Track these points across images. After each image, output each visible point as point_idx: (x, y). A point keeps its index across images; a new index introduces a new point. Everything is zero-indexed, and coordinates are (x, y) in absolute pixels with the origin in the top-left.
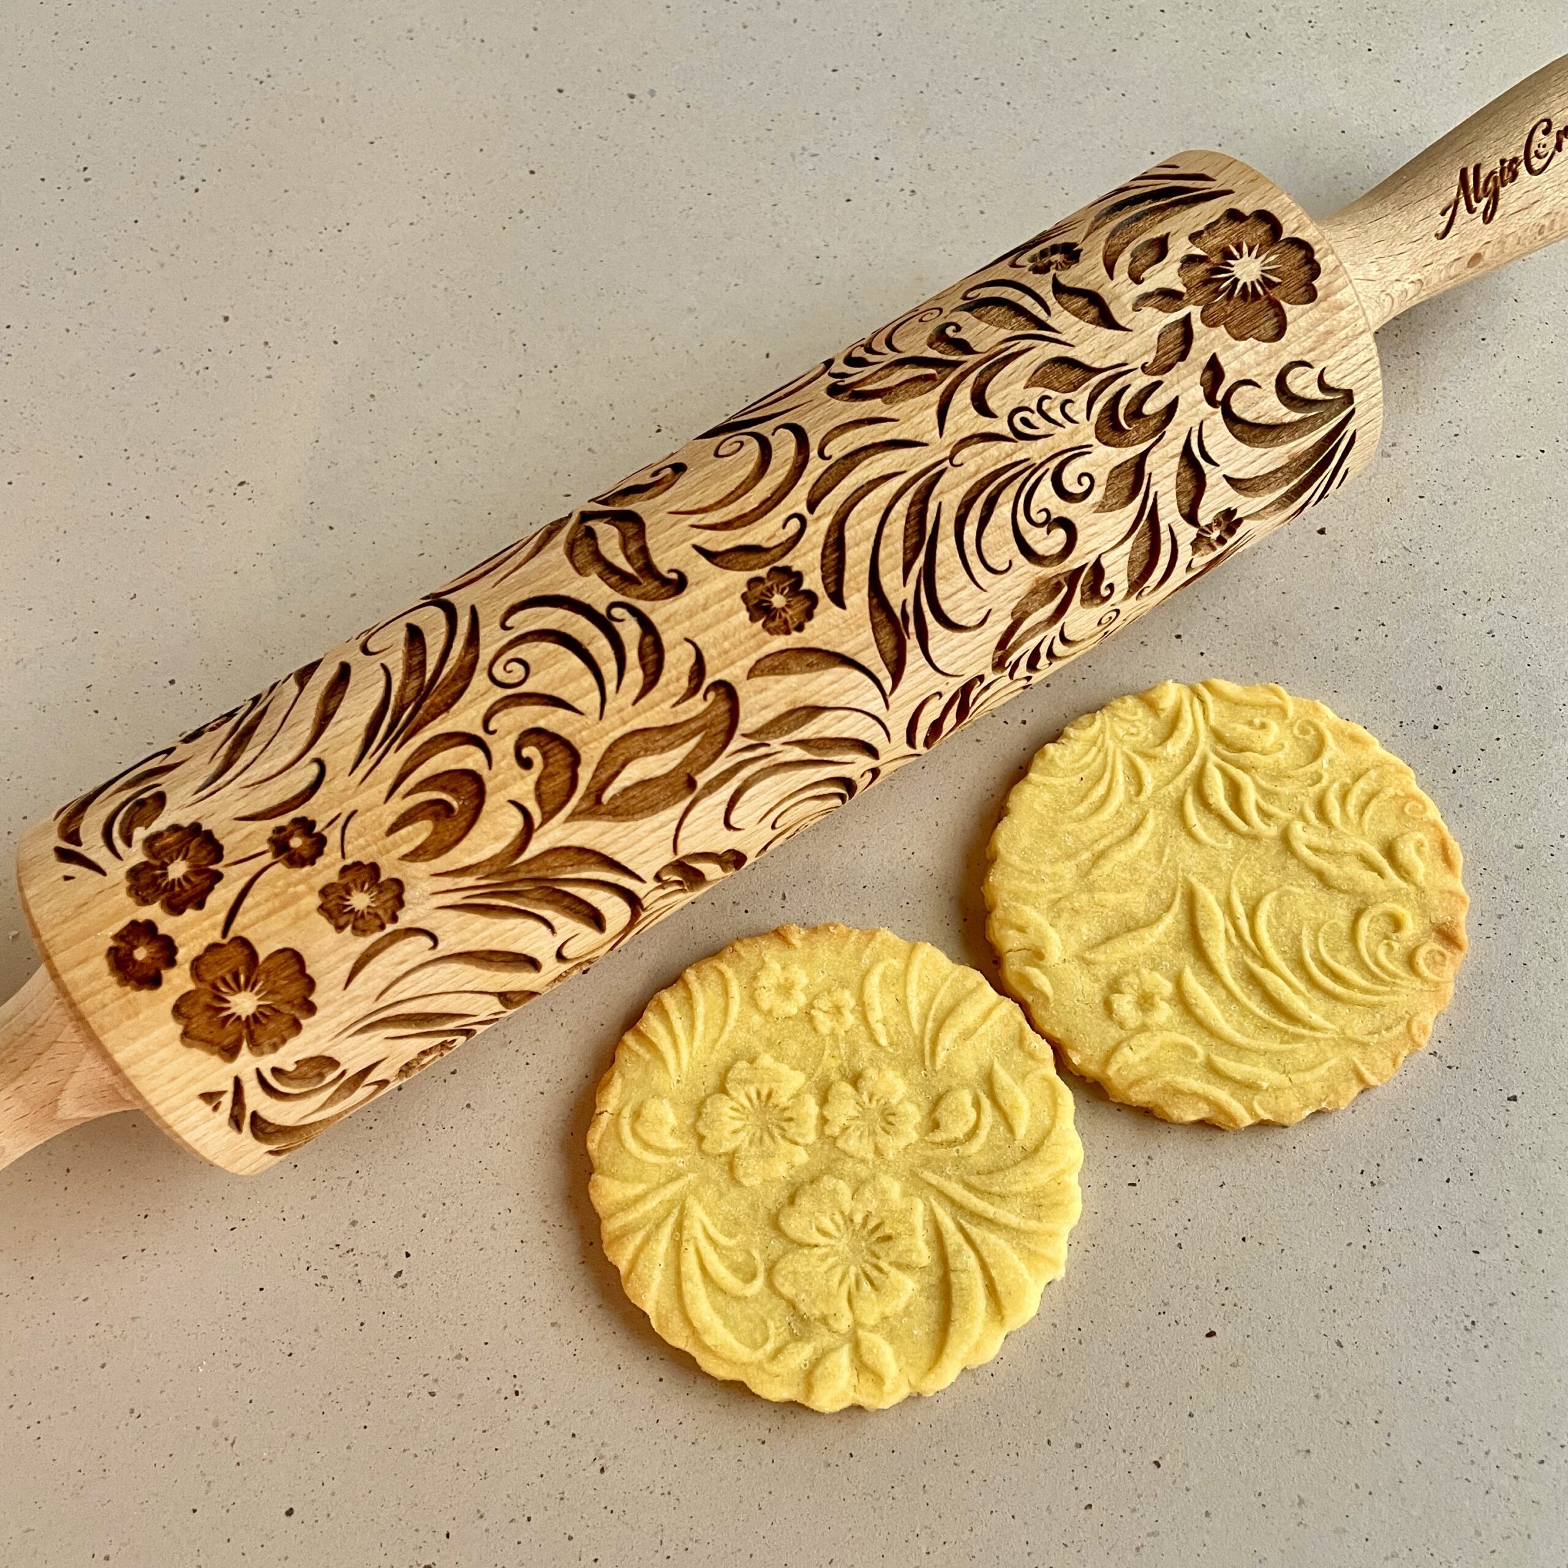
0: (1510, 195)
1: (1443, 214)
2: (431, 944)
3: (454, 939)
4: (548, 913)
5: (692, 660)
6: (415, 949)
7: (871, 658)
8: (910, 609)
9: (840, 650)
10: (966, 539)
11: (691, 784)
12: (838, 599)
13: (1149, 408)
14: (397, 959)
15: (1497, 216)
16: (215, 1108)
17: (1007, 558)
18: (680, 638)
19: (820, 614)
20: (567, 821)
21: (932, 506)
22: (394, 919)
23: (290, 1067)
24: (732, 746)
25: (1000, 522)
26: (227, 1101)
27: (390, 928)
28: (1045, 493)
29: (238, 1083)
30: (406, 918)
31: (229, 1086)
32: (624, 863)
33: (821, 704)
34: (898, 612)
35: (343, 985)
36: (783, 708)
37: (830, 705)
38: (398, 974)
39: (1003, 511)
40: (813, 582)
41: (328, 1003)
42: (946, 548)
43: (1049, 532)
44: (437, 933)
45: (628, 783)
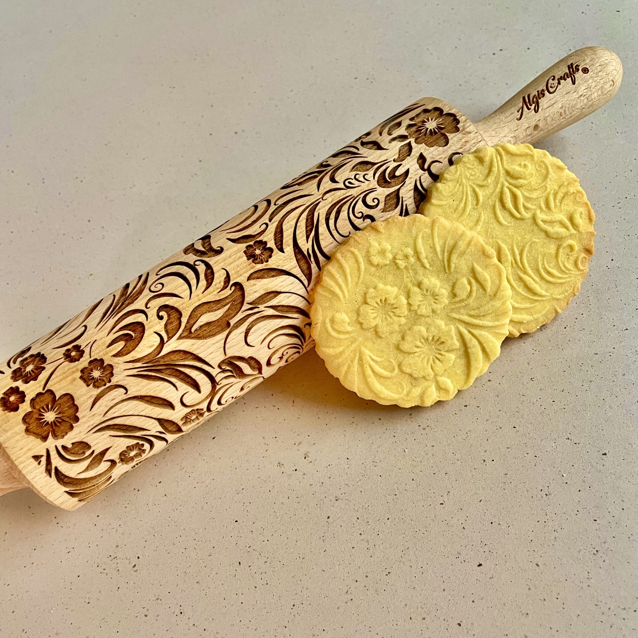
0: (543, 102)
1: (518, 112)
2: (125, 392)
3: (134, 389)
4: (173, 380)
5: (225, 276)
6: (119, 394)
7: (297, 271)
8: (311, 252)
9: (284, 268)
10: (330, 225)
11: (228, 324)
12: (281, 250)
13: (398, 173)
14: (111, 398)
15: (540, 110)
16: (39, 463)
17: (348, 231)
18: (220, 268)
19: (274, 255)
20: (178, 339)
21: (316, 215)
22: (110, 381)
23: (70, 446)
24: (244, 308)
25: (343, 217)
26: (44, 459)
27: (108, 384)
28: (360, 207)
29: (48, 451)
30: (114, 380)
31: (44, 453)
32: (203, 358)
33: (279, 290)
34: (306, 253)
35: (90, 409)
36: (263, 292)
37: (282, 291)
38: (112, 405)
39: (344, 214)
40: (271, 244)
41: (84, 417)
42: (322, 228)
43: (364, 221)
44: (127, 387)
45: (202, 324)
